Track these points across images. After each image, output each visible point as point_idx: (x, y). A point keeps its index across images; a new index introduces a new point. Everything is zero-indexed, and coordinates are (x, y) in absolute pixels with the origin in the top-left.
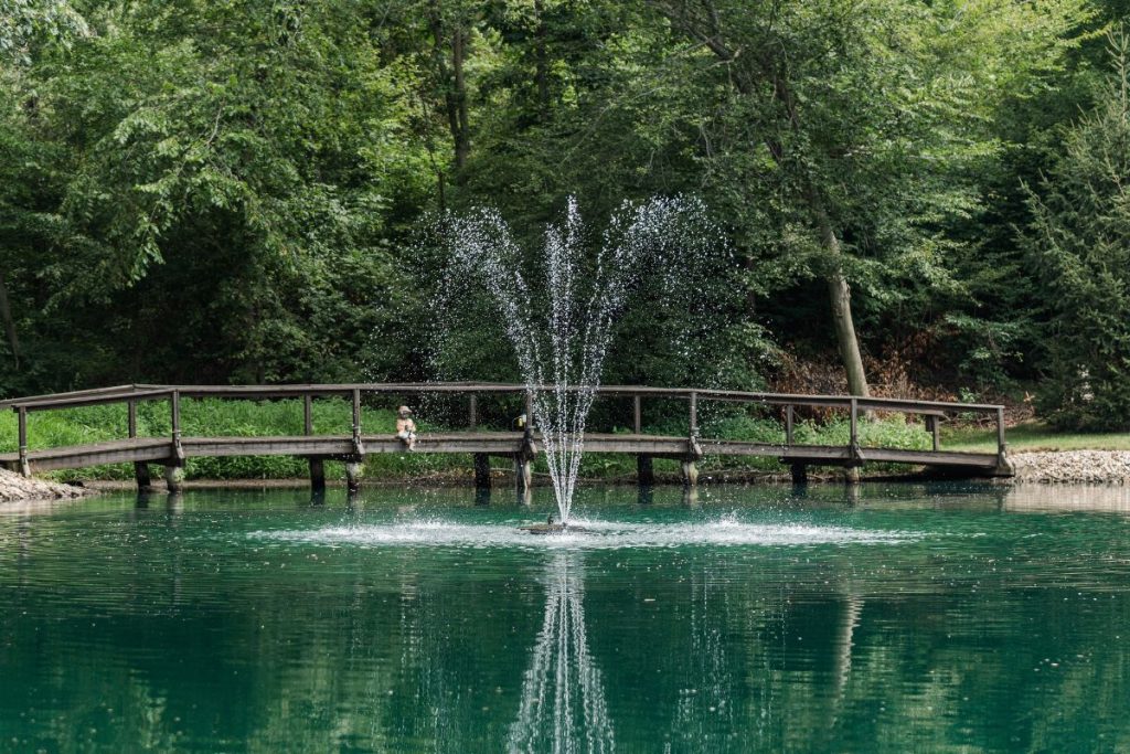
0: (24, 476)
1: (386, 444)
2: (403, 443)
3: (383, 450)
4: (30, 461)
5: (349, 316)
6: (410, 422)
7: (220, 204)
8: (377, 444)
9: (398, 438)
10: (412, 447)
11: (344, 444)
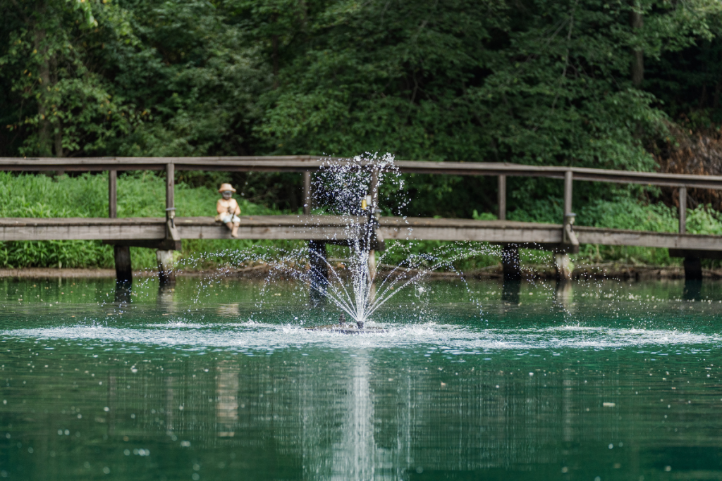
1: (204, 229)
2: (225, 227)
3: (201, 236)
5: (162, 77)
6: (233, 203)
8: (194, 228)
9: (220, 221)
10: (235, 232)
11: (155, 229)
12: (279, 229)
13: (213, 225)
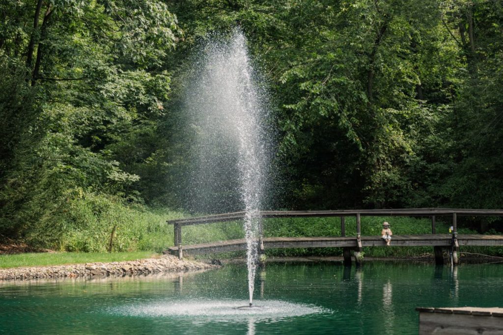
0: (179, 257)
1: (375, 242)
2: (384, 241)
3: (374, 245)
4: (183, 250)
5: (427, 168)
6: (389, 231)
7: (323, 114)
8: (370, 242)
9: (382, 238)
10: (388, 244)
11: (352, 242)
12: (410, 241)
13: (379, 240)
